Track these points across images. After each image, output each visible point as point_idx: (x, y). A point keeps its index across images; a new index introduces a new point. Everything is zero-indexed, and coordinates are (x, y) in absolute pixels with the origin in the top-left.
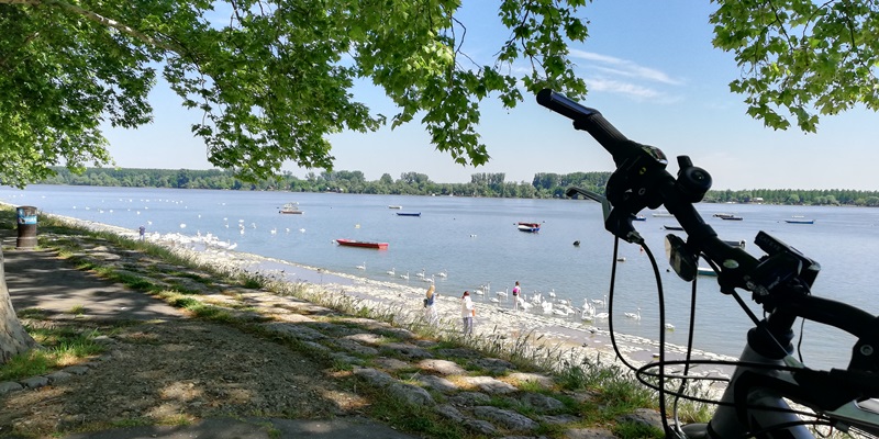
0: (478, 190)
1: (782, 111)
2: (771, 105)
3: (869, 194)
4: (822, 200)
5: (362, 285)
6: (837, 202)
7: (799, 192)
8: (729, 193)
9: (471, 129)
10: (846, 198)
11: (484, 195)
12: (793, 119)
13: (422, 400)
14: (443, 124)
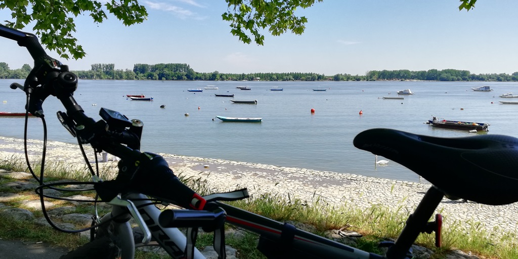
0: (97, 75)
1: (247, 32)
2: (243, 29)
3: (306, 74)
4: (287, 78)
5: (11, 143)
6: (293, 79)
7: (276, 74)
8: (243, 75)
9: (70, 35)
10: (297, 77)
11: (101, 78)
12: (252, 37)
13: (25, 217)
14: (49, 31)
